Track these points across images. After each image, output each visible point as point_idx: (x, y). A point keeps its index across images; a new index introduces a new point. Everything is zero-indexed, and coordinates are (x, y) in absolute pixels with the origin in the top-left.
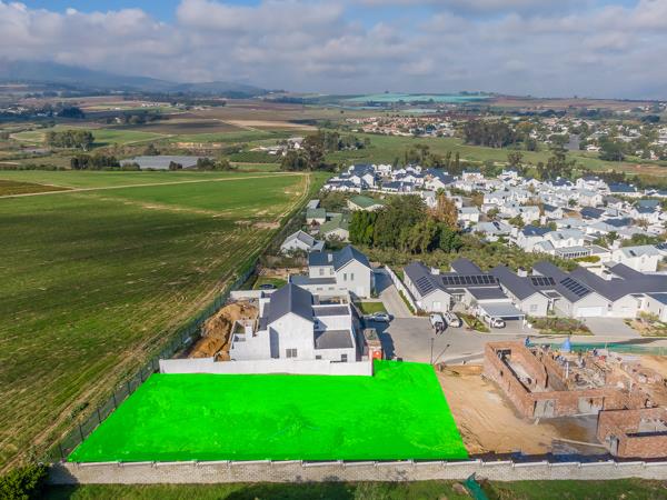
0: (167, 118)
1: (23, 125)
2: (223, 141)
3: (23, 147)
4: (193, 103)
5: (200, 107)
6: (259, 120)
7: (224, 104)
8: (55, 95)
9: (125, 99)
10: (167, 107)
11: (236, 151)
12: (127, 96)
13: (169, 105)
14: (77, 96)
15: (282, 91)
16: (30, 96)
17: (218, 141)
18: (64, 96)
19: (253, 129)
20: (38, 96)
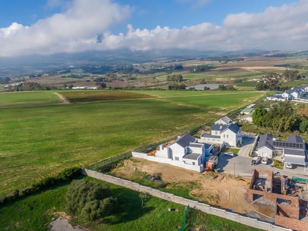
0: (215, 68)
1: (161, 73)
2: (237, 77)
3: (159, 81)
4: (229, 61)
5: (232, 62)
6: (258, 66)
7: (243, 60)
8: (175, 61)
9: (201, 61)
10: (217, 63)
11: (241, 81)
12: (202, 59)
13: (218, 62)
14: (183, 61)
15: (277, 51)
16: (167, 62)
17: (234, 77)
18: (178, 61)
19: (253, 71)
20: (169, 62)
